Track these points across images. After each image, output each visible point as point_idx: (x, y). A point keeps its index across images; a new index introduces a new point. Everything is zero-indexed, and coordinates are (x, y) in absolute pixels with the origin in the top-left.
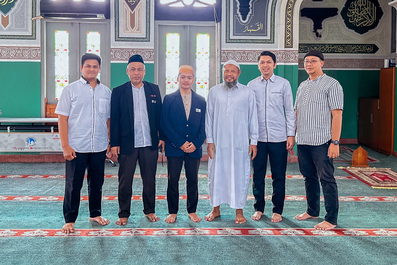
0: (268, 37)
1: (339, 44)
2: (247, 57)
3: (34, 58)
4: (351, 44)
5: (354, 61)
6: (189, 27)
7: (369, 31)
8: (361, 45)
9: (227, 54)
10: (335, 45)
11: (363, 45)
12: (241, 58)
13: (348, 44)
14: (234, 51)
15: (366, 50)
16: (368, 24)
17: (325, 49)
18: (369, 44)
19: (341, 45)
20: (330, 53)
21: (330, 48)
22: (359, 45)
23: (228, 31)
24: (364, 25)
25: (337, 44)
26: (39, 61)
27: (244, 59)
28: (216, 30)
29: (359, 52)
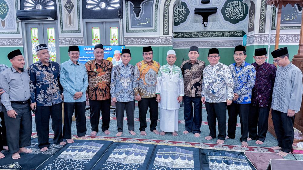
0: (153, 28)
1: (219, 31)
2: (140, 41)
3: (20, 45)
4: (227, 31)
5: (229, 42)
6: (104, 23)
7: (240, 22)
8: (234, 31)
9: (128, 40)
10: (217, 32)
11: (235, 31)
12: (136, 42)
13: (225, 31)
14: (131, 38)
15: (237, 35)
16: (239, 17)
17: (210, 35)
18: (239, 31)
19: (221, 32)
20: (213, 37)
21: (213, 34)
22: (232, 31)
23: (128, 25)
24: (236, 18)
25: (218, 31)
26: (22, 46)
27: (138, 43)
28: (120, 24)
29: (233, 36)
